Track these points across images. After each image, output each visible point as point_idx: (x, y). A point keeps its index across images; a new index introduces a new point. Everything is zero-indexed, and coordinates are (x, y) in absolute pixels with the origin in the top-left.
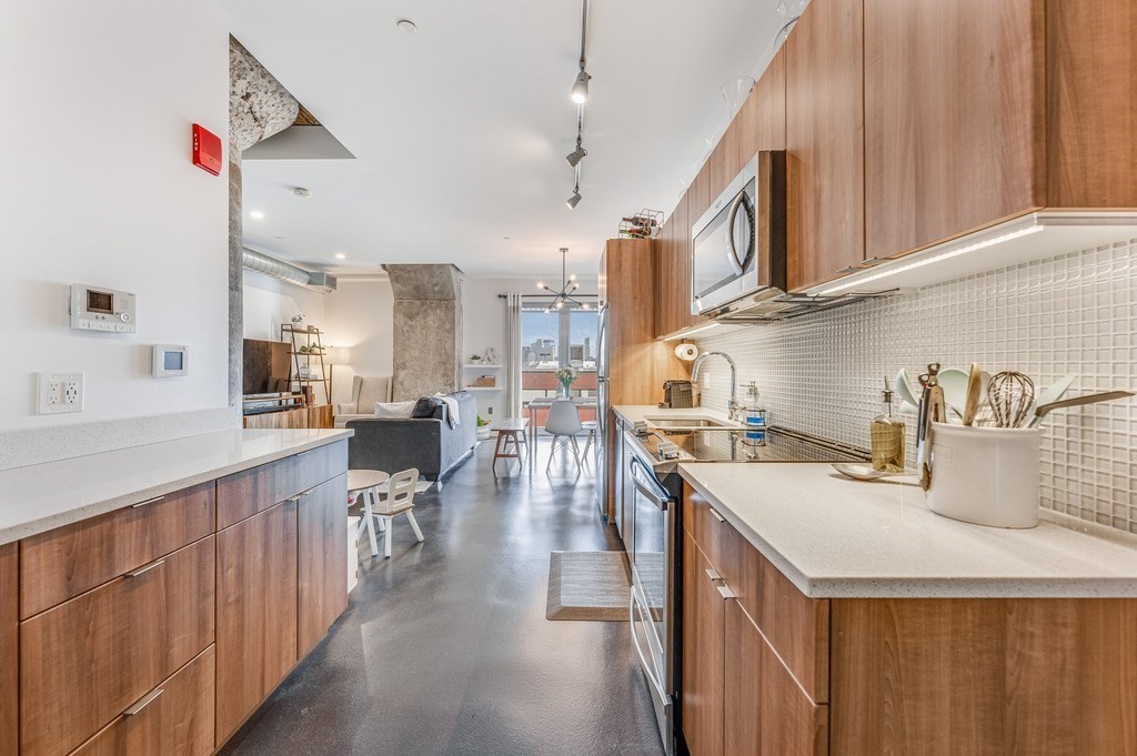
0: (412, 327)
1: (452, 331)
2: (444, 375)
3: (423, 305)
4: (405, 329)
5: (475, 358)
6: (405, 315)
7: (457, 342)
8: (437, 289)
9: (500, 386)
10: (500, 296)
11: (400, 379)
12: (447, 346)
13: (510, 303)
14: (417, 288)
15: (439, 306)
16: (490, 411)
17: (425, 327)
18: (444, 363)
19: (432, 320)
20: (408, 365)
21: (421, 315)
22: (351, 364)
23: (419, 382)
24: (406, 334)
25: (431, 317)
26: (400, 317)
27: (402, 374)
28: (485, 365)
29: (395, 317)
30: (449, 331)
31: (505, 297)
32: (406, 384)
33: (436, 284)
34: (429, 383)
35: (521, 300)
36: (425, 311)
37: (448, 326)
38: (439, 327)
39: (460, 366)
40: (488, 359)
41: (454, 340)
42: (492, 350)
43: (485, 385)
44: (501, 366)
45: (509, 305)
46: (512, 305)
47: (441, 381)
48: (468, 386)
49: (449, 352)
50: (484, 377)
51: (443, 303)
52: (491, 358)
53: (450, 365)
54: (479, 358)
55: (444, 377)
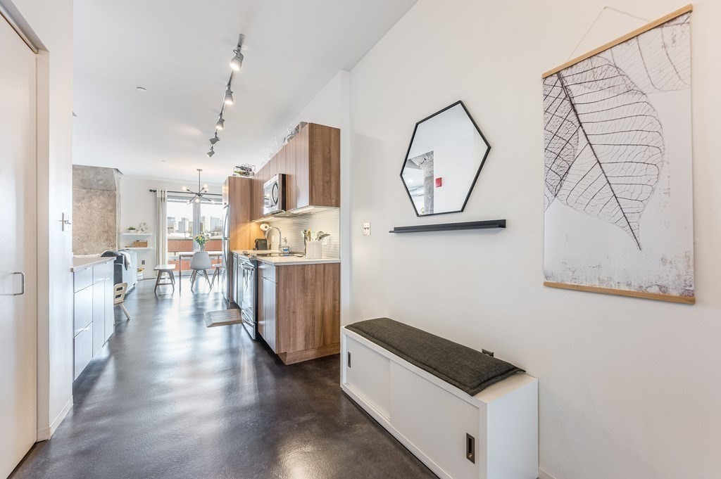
1: (114, 210)
3: (88, 193)
5: (132, 229)
7: (117, 218)
8: (100, 183)
9: (151, 247)
10: (151, 191)
12: (109, 221)
13: (159, 195)
15: (102, 194)
16: (144, 263)
17: (90, 207)
18: (107, 232)
19: (96, 203)
21: (87, 199)
23: (85, 245)
25: (96, 201)
28: (140, 233)
30: (111, 211)
31: (155, 191)
33: (101, 180)
34: (93, 245)
35: (167, 194)
36: (90, 197)
37: (110, 207)
38: (102, 208)
39: (120, 234)
40: (142, 230)
41: (115, 216)
42: (145, 224)
43: (140, 246)
44: (151, 234)
45: (158, 197)
46: (160, 197)
47: (104, 244)
48: (126, 247)
49: (111, 224)
50: (138, 241)
51: (105, 192)
52: (144, 229)
53: (112, 233)
54: (135, 229)
55: (107, 241)
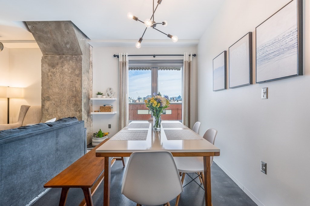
0: (53, 73)
1: (80, 75)
2: (75, 105)
3: (60, 58)
4: (49, 74)
5: (99, 94)
6: (49, 65)
7: (85, 83)
8: (68, 46)
9: (115, 111)
10: (115, 56)
11: (46, 107)
12: (77, 85)
13: (121, 59)
14: (55, 46)
15: (71, 59)
16: (110, 126)
17: (62, 73)
18: (75, 97)
19: (67, 68)
20: (51, 98)
21: (60, 65)
22: (26, 98)
23: (59, 109)
24: (50, 78)
25: (66, 66)
26: (46, 66)
27: (47, 104)
28: (105, 98)
29: (42, 66)
30: (78, 75)
31: (118, 56)
32: (50, 110)
33: (67, 43)
34: (65, 110)
36: (62, 62)
37: (77, 72)
38: (72, 73)
39: (89, 99)
40: (109, 96)
41: (81, 81)
42: (110, 89)
43: (105, 111)
45: (120, 61)
46: (122, 61)
47: (73, 109)
48: (95, 111)
49: (78, 89)
50: (105, 106)
51: (73, 57)
52: (109, 94)
53: (79, 98)
54: (101, 94)
55: (75, 106)
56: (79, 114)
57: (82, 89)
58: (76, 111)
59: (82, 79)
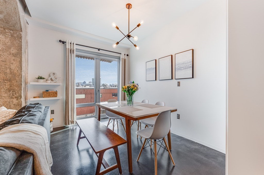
1: (19, 54)
5: (40, 78)
7: (24, 65)
9: (61, 96)
10: (60, 41)
12: (13, 67)
13: (68, 46)
15: (3, 33)
16: (53, 112)
18: (10, 80)
28: (49, 83)
30: (15, 55)
31: (63, 42)
35: (76, 47)
37: (13, 51)
39: (26, 83)
40: (51, 80)
41: (21, 62)
42: (54, 74)
43: (49, 96)
44: (61, 84)
45: (67, 47)
46: (69, 48)
47: (6, 95)
48: (34, 97)
49: (16, 71)
50: (48, 91)
51: (7, 31)
52: (53, 78)
53: (17, 82)
54: (44, 79)
55: (9, 91)
56: (17, 101)
57: (21, 71)
58: (12, 98)
59: (21, 59)
